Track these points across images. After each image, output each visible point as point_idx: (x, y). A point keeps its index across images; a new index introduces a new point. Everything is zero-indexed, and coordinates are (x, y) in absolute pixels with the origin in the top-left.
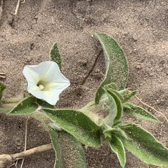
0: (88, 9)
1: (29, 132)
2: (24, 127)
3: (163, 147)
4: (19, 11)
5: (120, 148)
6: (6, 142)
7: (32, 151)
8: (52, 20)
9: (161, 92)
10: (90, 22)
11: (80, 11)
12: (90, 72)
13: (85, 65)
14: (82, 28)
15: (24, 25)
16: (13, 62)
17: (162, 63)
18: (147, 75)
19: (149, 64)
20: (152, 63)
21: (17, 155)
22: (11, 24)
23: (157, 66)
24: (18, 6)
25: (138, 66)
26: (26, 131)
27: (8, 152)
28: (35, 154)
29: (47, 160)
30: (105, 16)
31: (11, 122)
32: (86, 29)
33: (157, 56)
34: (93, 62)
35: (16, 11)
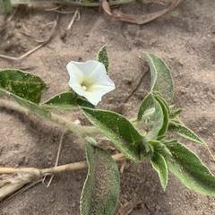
0: (138, 32)
1: (63, 147)
2: (59, 141)
3: (208, 172)
4: (72, 27)
5: (162, 167)
6: (37, 155)
7: (63, 167)
8: (103, 38)
9: (204, 119)
10: (139, 45)
11: (130, 34)
12: (134, 91)
13: (130, 83)
14: (130, 49)
15: (75, 41)
16: (58, 74)
17: (207, 90)
18: (190, 100)
19: (194, 90)
20: (196, 89)
21: (47, 170)
22: (63, 38)
23: (201, 93)
24: (72, 22)
25: (183, 91)
26: (60, 146)
27: (37, 166)
28: (66, 172)
29: (78, 180)
30: (153, 40)
31: (46, 135)
32: (135, 50)
33: (202, 83)
34: (138, 82)
35: (69, 27)
